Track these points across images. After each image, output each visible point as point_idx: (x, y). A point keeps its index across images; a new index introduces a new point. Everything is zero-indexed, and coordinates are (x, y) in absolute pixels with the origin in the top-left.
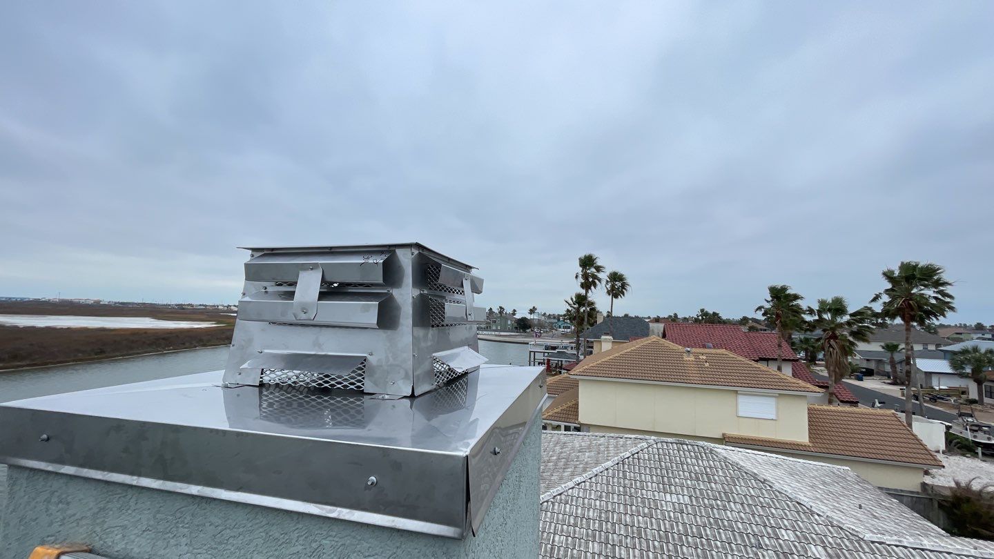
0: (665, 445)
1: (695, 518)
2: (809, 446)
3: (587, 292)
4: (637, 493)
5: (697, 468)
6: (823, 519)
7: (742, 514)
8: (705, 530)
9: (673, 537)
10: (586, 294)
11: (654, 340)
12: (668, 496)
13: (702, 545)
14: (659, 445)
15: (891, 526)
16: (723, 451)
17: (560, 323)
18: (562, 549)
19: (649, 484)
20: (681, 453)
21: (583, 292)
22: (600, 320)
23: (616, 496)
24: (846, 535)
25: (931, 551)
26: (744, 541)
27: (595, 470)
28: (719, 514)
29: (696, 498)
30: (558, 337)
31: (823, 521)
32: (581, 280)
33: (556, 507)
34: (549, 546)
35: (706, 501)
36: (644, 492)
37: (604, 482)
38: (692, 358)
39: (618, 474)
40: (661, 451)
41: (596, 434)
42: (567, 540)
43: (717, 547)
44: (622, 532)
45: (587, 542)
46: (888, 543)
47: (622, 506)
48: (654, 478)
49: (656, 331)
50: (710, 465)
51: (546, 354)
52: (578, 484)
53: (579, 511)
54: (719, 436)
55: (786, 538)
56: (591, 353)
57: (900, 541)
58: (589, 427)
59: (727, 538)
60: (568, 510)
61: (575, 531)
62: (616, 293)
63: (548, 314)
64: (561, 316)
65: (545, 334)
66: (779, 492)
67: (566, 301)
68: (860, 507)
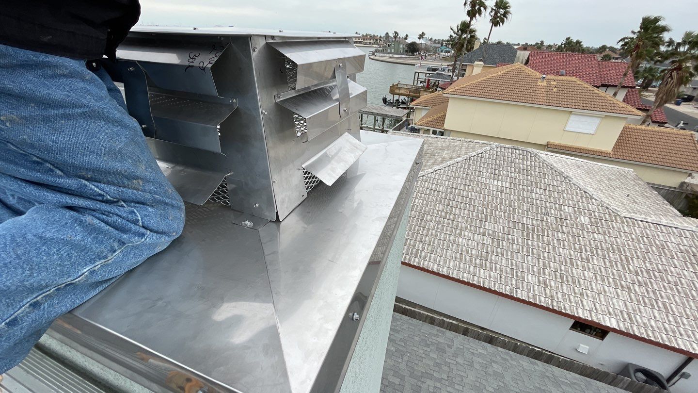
0: (503, 149)
1: (510, 196)
2: (610, 154)
3: (471, 19)
4: (474, 178)
5: (521, 166)
6: (598, 202)
7: (543, 196)
8: (514, 203)
9: (492, 205)
10: (470, 22)
11: (517, 67)
12: (495, 182)
13: (510, 211)
14: (499, 149)
15: (644, 209)
16: (544, 156)
17: (442, 48)
18: (419, 206)
19: (485, 174)
20: (513, 155)
22: (476, 46)
23: (460, 180)
24: (609, 212)
25: (664, 226)
26: (538, 211)
27: (449, 163)
28: (527, 194)
29: (515, 184)
30: (439, 61)
32: (468, 7)
33: (419, 183)
35: (521, 187)
36: (480, 178)
37: (454, 170)
38: (544, 83)
39: (465, 166)
40: (499, 153)
41: (455, 138)
42: (423, 202)
43: (519, 213)
44: (459, 200)
45: (436, 204)
46: (636, 219)
47: (462, 186)
48: (489, 170)
49: (521, 58)
50: (531, 164)
51: (428, 75)
52: (436, 171)
53: (434, 187)
54: (544, 143)
55: (567, 211)
56: (463, 75)
57: (645, 219)
58: (450, 132)
59: (527, 209)
60: (426, 185)
61: (429, 198)
62: (497, 21)
63: (434, 39)
64: (445, 41)
65: (429, 57)
66: (574, 185)
67: (452, 29)
68: (628, 196)
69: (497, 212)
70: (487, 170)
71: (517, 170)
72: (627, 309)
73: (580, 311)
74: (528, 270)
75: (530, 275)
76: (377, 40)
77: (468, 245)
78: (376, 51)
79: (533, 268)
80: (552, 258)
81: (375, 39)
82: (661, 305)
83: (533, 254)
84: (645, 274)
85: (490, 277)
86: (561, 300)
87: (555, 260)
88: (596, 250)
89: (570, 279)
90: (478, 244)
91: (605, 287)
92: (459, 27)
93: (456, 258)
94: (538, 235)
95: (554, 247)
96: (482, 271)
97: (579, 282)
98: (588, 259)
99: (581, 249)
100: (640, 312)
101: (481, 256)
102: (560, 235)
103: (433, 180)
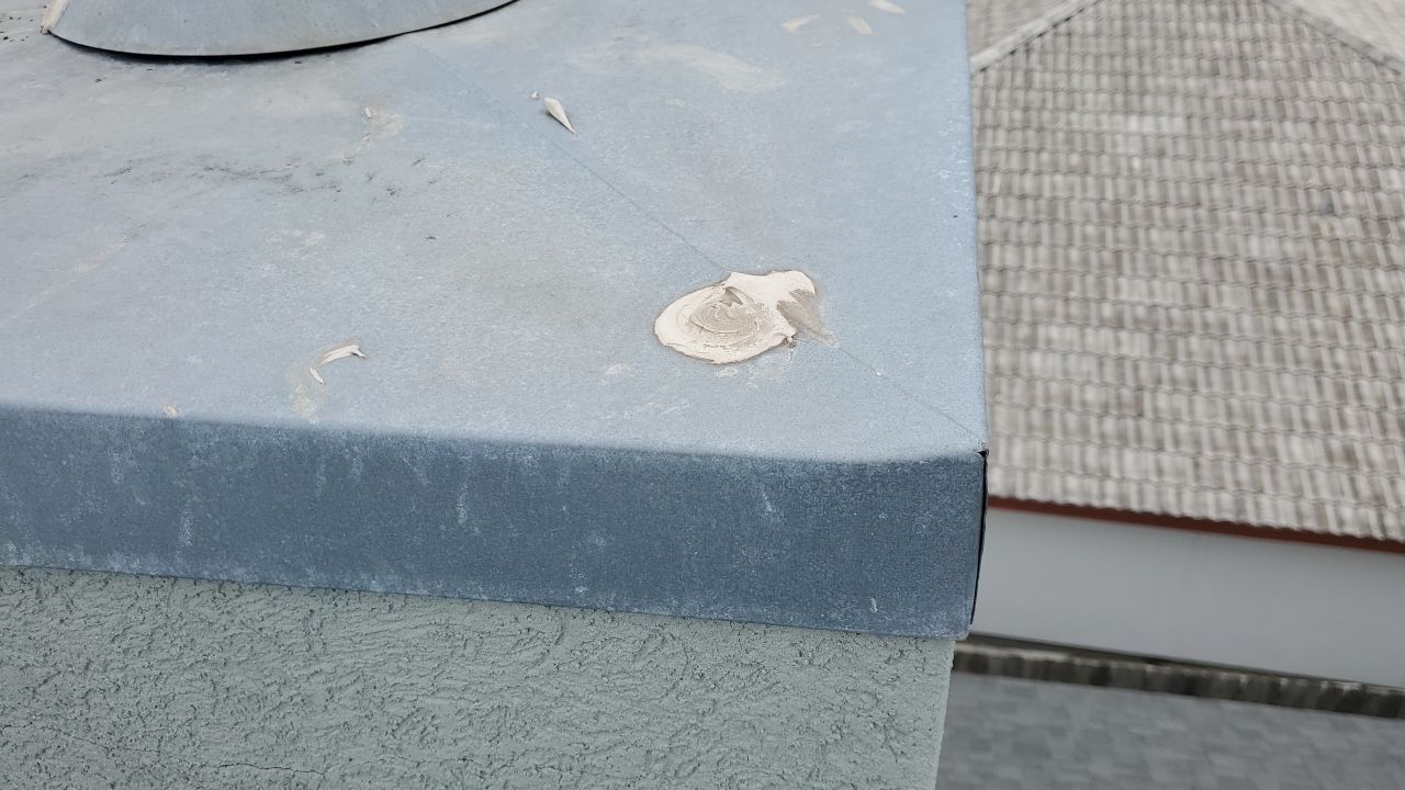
1: (1192, 165)
8: (1210, 189)
9: (1132, 211)
12: (1134, 123)
26: (1295, 203)
28: (1250, 150)
35: (1226, 124)
36: (1075, 116)
43: (1230, 223)
59: (1257, 202)
69: (1154, 233)
70: (1098, 80)
75: (1295, 439)
77: (1066, 372)
79: (1303, 411)
80: (1366, 365)
95: (1366, 326)
96: (1129, 455)
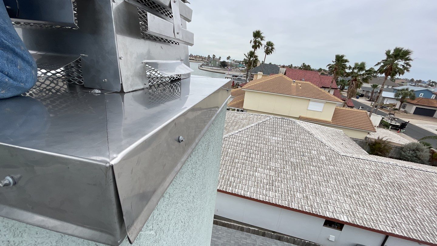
0: (276, 119)
1: (283, 146)
2: (331, 122)
3: (255, 50)
5: (287, 128)
6: (328, 147)
7: (300, 145)
8: (285, 150)
9: (273, 151)
10: (254, 51)
11: (281, 75)
13: (283, 154)
14: (274, 119)
15: (351, 151)
16: (298, 122)
17: (240, 65)
18: (231, 154)
19: (268, 133)
20: (282, 122)
21: (253, 50)
22: (258, 65)
23: (254, 137)
24: (335, 153)
25: (362, 159)
27: (247, 127)
28: (292, 144)
29: (285, 139)
30: (239, 72)
31: (328, 148)
32: (253, 44)
33: (230, 139)
34: (226, 153)
35: (288, 140)
36: (265, 136)
37: (250, 131)
38: (295, 85)
39: (256, 129)
40: (274, 121)
41: (250, 113)
42: (233, 151)
43: (288, 155)
44: (254, 149)
45: (241, 152)
46: (348, 156)
47: (256, 140)
48: (270, 131)
49: (282, 72)
50: (292, 127)
51: (233, 79)
52: (240, 132)
53: (239, 141)
54: (298, 116)
55: (314, 153)
56: (252, 79)
57: (352, 156)
58: (247, 110)
59: (292, 153)
60: (234, 141)
61: (236, 148)
62: (268, 52)
63: (235, 60)
64: (241, 61)
65: (233, 70)
66: (316, 138)
67: (245, 55)
68: (342, 144)
69: (276, 155)
70: (269, 131)
71: (285, 131)
72: (351, 209)
73: (327, 213)
74: (297, 190)
75: (298, 193)
76: (203, 59)
77: (261, 176)
78: (202, 65)
79: (299, 188)
80: (309, 182)
81: (202, 58)
82: (367, 205)
83: (299, 180)
84: (357, 188)
85: (276, 196)
86: (316, 207)
87: (311, 182)
88: (331, 175)
89: (320, 194)
90: (267, 176)
91: (338, 196)
92: (249, 54)
93: (255, 185)
94: (300, 168)
96: (271, 192)
97: (325, 195)
98: (328, 181)
99: (324, 175)
100: (358, 210)
101: (270, 183)
102: (311, 167)
103: (238, 137)
